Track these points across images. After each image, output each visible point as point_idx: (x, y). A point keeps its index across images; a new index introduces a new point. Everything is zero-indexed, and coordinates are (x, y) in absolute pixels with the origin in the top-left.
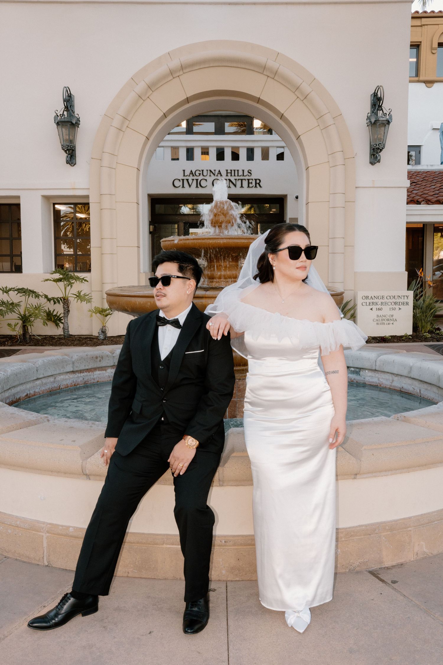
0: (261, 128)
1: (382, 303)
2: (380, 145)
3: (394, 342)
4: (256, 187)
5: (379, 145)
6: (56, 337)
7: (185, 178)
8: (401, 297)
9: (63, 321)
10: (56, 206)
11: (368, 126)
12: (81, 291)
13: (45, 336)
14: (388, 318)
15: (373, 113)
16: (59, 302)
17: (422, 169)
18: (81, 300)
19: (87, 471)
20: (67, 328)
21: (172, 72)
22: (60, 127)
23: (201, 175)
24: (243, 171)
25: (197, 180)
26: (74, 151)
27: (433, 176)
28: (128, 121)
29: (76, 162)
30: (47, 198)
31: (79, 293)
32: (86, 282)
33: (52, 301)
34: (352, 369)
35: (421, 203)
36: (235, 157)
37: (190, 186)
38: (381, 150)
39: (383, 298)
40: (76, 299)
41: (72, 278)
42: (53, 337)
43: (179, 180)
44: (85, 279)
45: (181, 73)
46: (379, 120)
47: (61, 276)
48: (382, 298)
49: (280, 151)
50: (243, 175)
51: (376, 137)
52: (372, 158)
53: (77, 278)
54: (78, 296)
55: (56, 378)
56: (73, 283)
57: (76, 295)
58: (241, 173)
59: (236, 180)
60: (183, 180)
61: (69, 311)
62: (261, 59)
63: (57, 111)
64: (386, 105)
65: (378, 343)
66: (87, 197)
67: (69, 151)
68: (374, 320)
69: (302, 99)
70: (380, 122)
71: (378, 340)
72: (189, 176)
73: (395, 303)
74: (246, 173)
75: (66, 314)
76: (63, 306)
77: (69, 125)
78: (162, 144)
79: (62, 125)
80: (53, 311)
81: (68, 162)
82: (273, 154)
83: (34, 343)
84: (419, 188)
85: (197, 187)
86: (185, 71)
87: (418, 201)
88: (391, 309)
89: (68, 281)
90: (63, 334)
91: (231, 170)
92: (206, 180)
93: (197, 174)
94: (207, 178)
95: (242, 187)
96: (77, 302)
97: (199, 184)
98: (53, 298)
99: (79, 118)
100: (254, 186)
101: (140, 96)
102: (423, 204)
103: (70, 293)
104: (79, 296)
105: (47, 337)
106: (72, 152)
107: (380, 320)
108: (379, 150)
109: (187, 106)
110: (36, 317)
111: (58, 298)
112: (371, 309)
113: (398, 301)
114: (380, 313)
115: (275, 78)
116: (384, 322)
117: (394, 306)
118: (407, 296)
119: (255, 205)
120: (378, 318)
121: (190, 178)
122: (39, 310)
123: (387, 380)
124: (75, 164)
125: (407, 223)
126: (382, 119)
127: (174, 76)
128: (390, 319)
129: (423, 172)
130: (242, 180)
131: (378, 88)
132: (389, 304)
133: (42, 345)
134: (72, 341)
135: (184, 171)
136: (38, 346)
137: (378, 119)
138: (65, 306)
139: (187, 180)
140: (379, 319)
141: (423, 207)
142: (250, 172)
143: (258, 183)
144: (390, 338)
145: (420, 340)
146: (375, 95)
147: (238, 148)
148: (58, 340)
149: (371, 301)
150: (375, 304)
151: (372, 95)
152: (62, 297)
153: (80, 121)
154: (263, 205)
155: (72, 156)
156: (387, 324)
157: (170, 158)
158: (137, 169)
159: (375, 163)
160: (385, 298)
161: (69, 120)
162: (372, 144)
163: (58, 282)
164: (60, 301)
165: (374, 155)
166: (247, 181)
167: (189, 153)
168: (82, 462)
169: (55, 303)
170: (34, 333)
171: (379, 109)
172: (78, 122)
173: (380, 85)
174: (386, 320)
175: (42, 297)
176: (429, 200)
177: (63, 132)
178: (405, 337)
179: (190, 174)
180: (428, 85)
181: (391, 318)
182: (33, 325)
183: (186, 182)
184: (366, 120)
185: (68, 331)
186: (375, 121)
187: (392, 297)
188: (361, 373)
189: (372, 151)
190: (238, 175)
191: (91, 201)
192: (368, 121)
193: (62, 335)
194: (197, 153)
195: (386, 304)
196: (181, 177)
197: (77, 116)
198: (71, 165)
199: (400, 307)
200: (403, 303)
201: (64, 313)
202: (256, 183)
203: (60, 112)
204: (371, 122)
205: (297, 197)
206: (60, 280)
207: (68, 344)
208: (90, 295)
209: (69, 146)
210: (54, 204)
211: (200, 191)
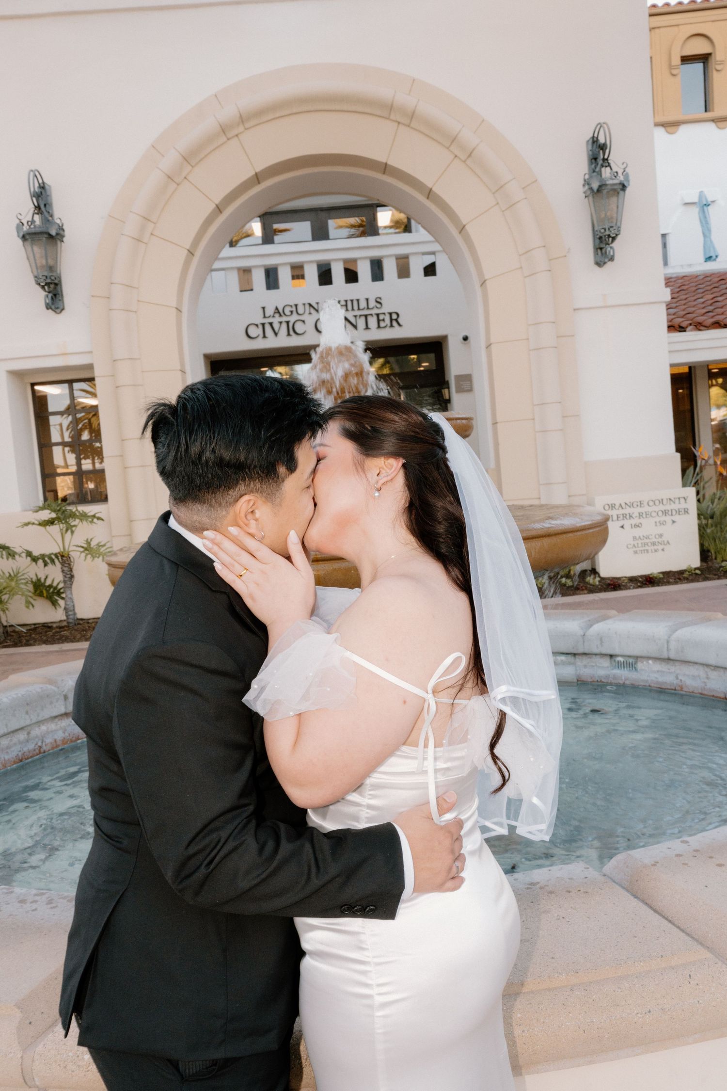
0: (391, 227)
1: (640, 515)
2: (611, 229)
3: (668, 583)
4: (392, 326)
5: (609, 229)
6: (55, 625)
7: (266, 321)
8: (673, 499)
9: (63, 595)
10: (37, 388)
11: (586, 197)
12: (91, 540)
13: (35, 624)
14: (654, 540)
15: (594, 171)
16: (53, 561)
17: (673, 274)
18: (92, 556)
19: (36, 1079)
20: (72, 608)
21: (224, 129)
22: (28, 243)
23: (295, 313)
24: (367, 300)
25: (288, 323)
26: (59, 286)
27: (696, 282)
28: (153, 224)
29: (64, 306)
30: (17, 375)
31: (88, 543)
32: (100, 522)
33: (40, 562)
34: (621, 659)
35: (688, 329)
36: (351, 276)
37: (276, 334)
38: (614, 239)
39: (642, 505)
40: (83, 555)
41: (73, 515)
42: (50, 625)
43: (257, 325)
44: (97, 515)
45: (241, 128)
46: (605, 185)
47: (54, 515)
48: (639, 506)
49: (428, 260)
50: (368, 308)
51: (603, 216)
52: (597, 254)
53: (84, 516)
54: (86, 549)
55: (31, 732)
56: (75, 526)
57: (83, 547)
58: (363, 304)
59: (355, 316)
60: (263, 325)
61: (72, 577)
62: (383, 92)
63: (21, 214)
64: (615, 157)
65: (641, 587)
66: (90, 367)
67: (49, 287)
68: (629, 546)
69: (463, 159)
70: (609, 187)
71: (640, 581)
72: (273, 316)
73: (665, 513)
74: (372, 304)
75: (69, 583)
76: (62, 568)
77: (44, 239)
78: (217, 265)
79: (33, 240)
80: (45, 579)
81: (48, 307)
82: (417, 266)
83: (14, 641)
84: (677, 305)
85: (289, 334)
86: (247, 125)
87: (680, 327)
88: (658, 524)
89: (67, 522)
90: (64, 618)
91: (346, 301)
92: (304, 321)
93: (287, 311)
94: (305, 317)
95: (367, 328)
96: (85, 560)
97: (291, 330)
98: (43, 556)
99: (62, 225)
100: (389, 324)
101: (169, 177)
102: (691, 330)
103: (71, 544)
104: (88, 549)
105: (37, 626)
106: (55, 288)
107: (640, 545)
108: (611, 239)
109: (257, 189)
110: (12, 592)
111: (50, 554)
112: (622, 527)
113: (668, 507)
114: (638, 532)
115: (412, 125)
116: (647, 548)
117: (663, 518)
118: (684, 498)
119: (392, 359)
120: (635, 543)
121: (276, 321)
122: (17, 580)
123: (694, 677)
124: (63, 309)
125: (672, 366)
126: (610, 182)
127: (230, 135)
128: (658, 542)
129: (676, 277)
130: (366, 316)
131: (600, 125)
132: (654, 514)
133: (27, 644)
134: (83, 630)
135: (264, 308)
136: (19, 647)
137: (604, 183)
138: (66, 569)
139: (271, 324)
140: (638, 544)
141: (691, 335)
142: (378, 302)
143: (395, 319)
144: (661, 576)
145: (715, 575)
146: (594, 141)
147: (354, 261)
148: (57, 632)
149: (621, 512)
150: (628, 517)
151: (588, 141)
152: (59, 553)
153: (63, 230)
154: (406, 356)
155: (55, 295)
156: (653, 551)
157: (237, 288)
158: (176, 310)
159: (605, 263)
160: (645, 504)
161: (44, 230)
162: (596, 229)
163: (48, 527)
164: (56, 560)
165: (601, 249)
166: (375, 317)
167: (271, 277)
168: (22, 1057)
169: (46, 565)
170: (13, 622)
171: (604, 165)
172: (61, 232)
173: (602, 121)
174: (649, 544)
175: (20, 556)
176: (699, 323)
177: (35, 252)
178: (689, 572)
179: (275, 313)
180: (669, 129)
181: (660, 540)
182: (7, 609)
183: (268, 328)
184: (581, 186)
185: (75, 614)
186: (600, 186)
187: (657, 502)
188: (640, 665)
189: (598, 241)
190: (359, 309)
191: (98, 373)
192: (587, 187)
193: (65, 620)
194: (284, 275)
195: (648, 516)
196: (260, 320)
197: (58, 221)
198: (55, 312)
199: (674, 518)
200: (679, 511)
201: (65, 582)
202: (391, 320)
203: (27, 218)
204: (591, 189)
205: (466, 339)
206: (51, 522)
207: (74, 638)
208: (108, 545)
209: (48, 277)
210: (33, 385)
211: (294, 342)
